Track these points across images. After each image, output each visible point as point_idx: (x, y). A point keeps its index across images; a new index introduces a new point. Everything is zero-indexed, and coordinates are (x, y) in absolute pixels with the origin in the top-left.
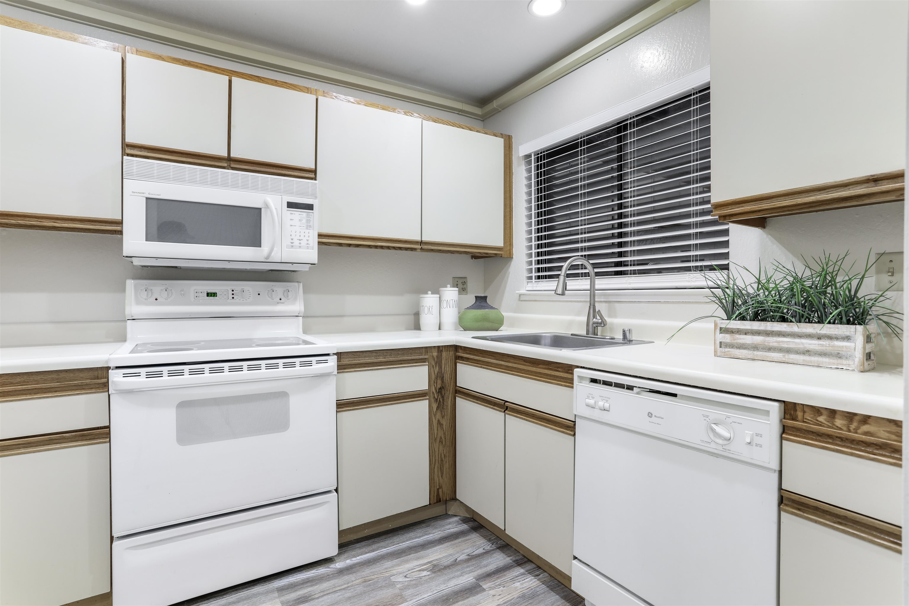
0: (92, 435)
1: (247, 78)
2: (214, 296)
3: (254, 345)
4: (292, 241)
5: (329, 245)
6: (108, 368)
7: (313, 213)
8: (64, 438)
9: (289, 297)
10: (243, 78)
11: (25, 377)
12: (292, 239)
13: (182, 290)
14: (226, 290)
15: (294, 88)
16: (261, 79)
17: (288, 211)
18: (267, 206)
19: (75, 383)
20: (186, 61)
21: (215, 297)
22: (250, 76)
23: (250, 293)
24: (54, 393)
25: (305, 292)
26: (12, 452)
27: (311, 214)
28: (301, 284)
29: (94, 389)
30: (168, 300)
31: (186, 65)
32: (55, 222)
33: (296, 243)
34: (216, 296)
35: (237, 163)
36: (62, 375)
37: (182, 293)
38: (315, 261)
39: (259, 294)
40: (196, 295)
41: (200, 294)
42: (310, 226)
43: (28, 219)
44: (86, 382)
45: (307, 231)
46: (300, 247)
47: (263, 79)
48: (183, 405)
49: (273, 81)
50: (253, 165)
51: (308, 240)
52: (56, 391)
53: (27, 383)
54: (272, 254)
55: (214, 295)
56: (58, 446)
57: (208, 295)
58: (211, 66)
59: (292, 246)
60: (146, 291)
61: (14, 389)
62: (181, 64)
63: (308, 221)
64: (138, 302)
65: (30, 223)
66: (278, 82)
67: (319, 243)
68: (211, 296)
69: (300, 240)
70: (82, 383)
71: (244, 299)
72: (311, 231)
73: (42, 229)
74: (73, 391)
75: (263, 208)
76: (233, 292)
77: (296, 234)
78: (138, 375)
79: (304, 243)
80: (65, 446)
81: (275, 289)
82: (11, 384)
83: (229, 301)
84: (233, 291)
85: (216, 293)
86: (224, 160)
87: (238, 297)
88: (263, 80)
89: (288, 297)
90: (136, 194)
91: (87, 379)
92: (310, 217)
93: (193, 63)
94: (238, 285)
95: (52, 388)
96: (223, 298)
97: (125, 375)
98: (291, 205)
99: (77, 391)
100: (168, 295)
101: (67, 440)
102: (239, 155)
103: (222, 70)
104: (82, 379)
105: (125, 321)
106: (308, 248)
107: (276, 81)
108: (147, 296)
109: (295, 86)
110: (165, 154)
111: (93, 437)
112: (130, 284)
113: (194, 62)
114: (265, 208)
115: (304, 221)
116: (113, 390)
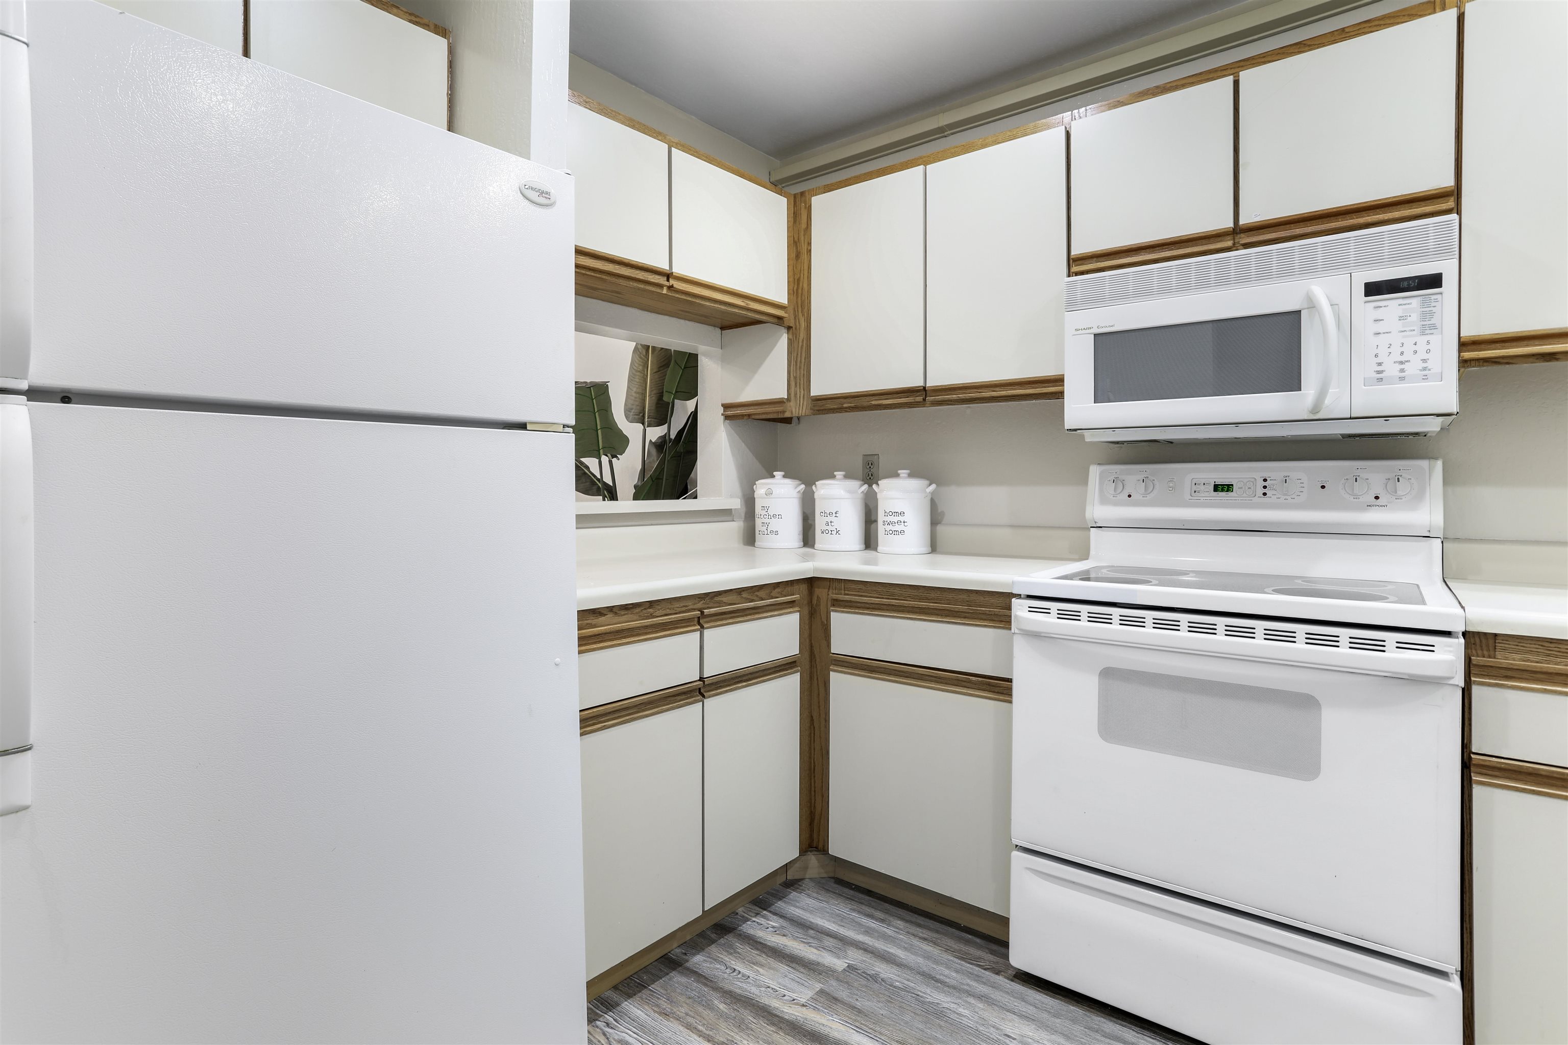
0: (1000, 687)
1: (1274, 59)
2: (1227, 491)
3: (1270, 590)
4: (1380, 368)
5: (1508, 363)
6: (1011, 595)
7: (1441, 293)
8: (970, 681)
9: (1399, 493)
10: (1265, 63)
11: (939, 592)
12: (1380, 364)
13: (1171, 481)
14: (1253, 480)
15: (1392, 21)
16: (1305, 44)
17: (1367, 304)
18: (1312, 305)
19: (983, 611)
20: (1157, 87)
21: (1230, 494)
22: (1280, 51)
23: (1302, 485)
24: (962, 619)
25: (1446, 482)
26: (922, 684)
27: (1433, 297)
28: (1439, 464)
29: (1003, 623)
30: (1147, 497)
31: (1158, 93)
32: (994, 391)
33: (1391, 370)
34: (1232, 491)
35: (1255, 232)
36: (973, 597)
37: (1171, 485)
38: (1454, 407)
39: (1323, 487)
40: (1194, 488)
41: (1202, 487)
42: (1433, 327)
43: (969, 391)
44: (994, 611)
45: (1422, 340)
46: (1402, 379)
47: (1309, 43)
48: (1108, 674)
49: (1336, 33)
50: (1288, 226)
51: (1424, 361)
52: (965, 617)
53: (940, 601)
54: (1327, 401)
55: (1228, 488)
56: (965, 691)
57: (1216, 488)
58: (1201, 74)
59: (1380, 380)
60: (1114, 482)
61: (927, 605)
62: (1151, 96)
63: (1426, 315)
64: (1104, 501)
65: (969, 396)
66: (1347, 30)
67: (1463, 363)
68: (1222, 490)
69: (1401, 363)
70: (990, 611)
71: (1287, 497)
72: (1435, 339)
73: (982, 401)
74: (982, 621)
75: (1303, 309)
76: (1265, 484)
77: (1390, 350)
78: (1047, 611)
79: (1412, 369)
80: (971, 692)
81: (1363, 475)
82: (927, 599)
83: (1256, 500)
84: (1265, 480)
85: (1232, 485)
86: (1228, 235)
87: (1274, 492)
88: (1309, 46)
89: (1396, 492)
90: (1080, 332)
91: (996, 607)
92: (1433, 304)
93: (1168, 86)
94: (1275, 470)
95: (962, 612)
96: (1245, 495)
97: (1032, 610)
98: (1373, 289)
99: (985, 621)
100: (1146, 488)
101: (974, 686)
102: (1256, 216)
103: (1221, 70)
104: (992, 606)
105: (1088, 529)
106: (1425, 378)
107: (1343, 30)
108: (1146, 490)
109: (1394, 17)
110: (1128, 256)
111: (1001, 691)
112: (1095, 471)
113: (1170, 82)
114: (1308, 308)
115: (1415, 317)
116: (1016, 629)
